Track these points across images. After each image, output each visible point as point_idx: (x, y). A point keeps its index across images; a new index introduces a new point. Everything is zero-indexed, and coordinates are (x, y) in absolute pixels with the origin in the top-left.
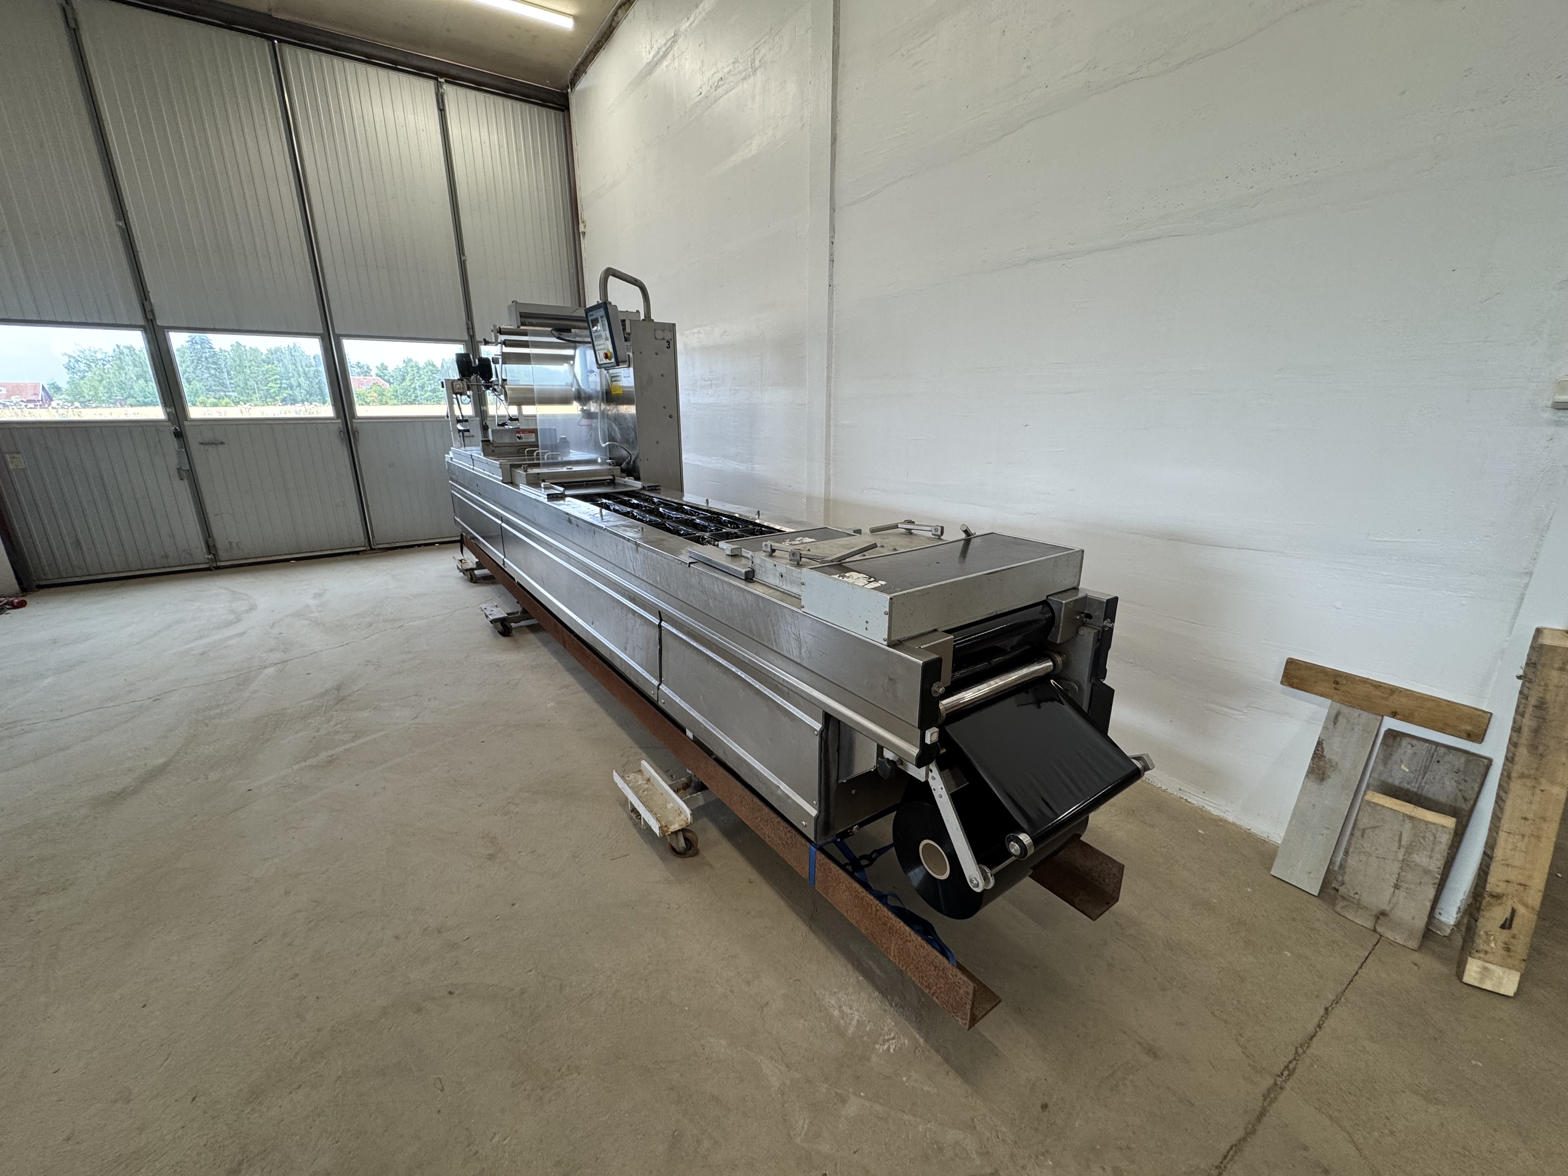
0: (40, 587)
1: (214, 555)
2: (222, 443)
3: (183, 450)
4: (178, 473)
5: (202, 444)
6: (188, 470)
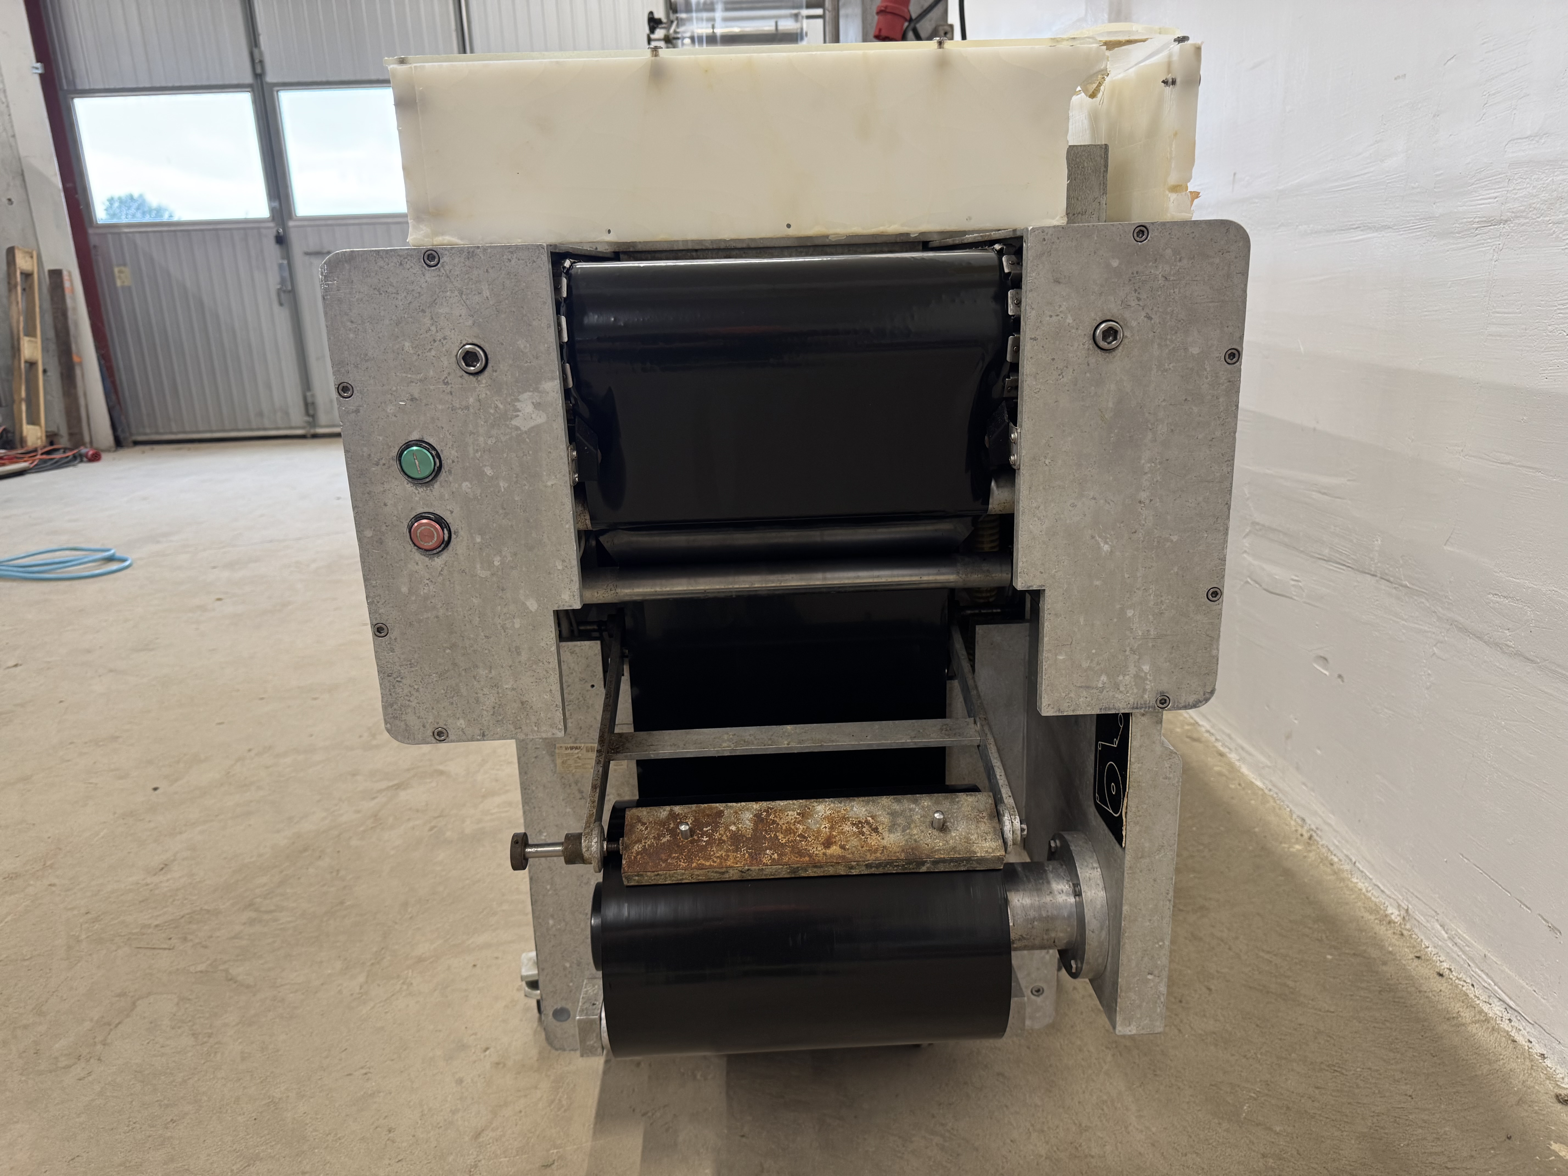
0: (136, 443)
1: (313, 416)
3: (285, 262)
4: (279, 295)
5: (307, 254)
6: (290, 292)
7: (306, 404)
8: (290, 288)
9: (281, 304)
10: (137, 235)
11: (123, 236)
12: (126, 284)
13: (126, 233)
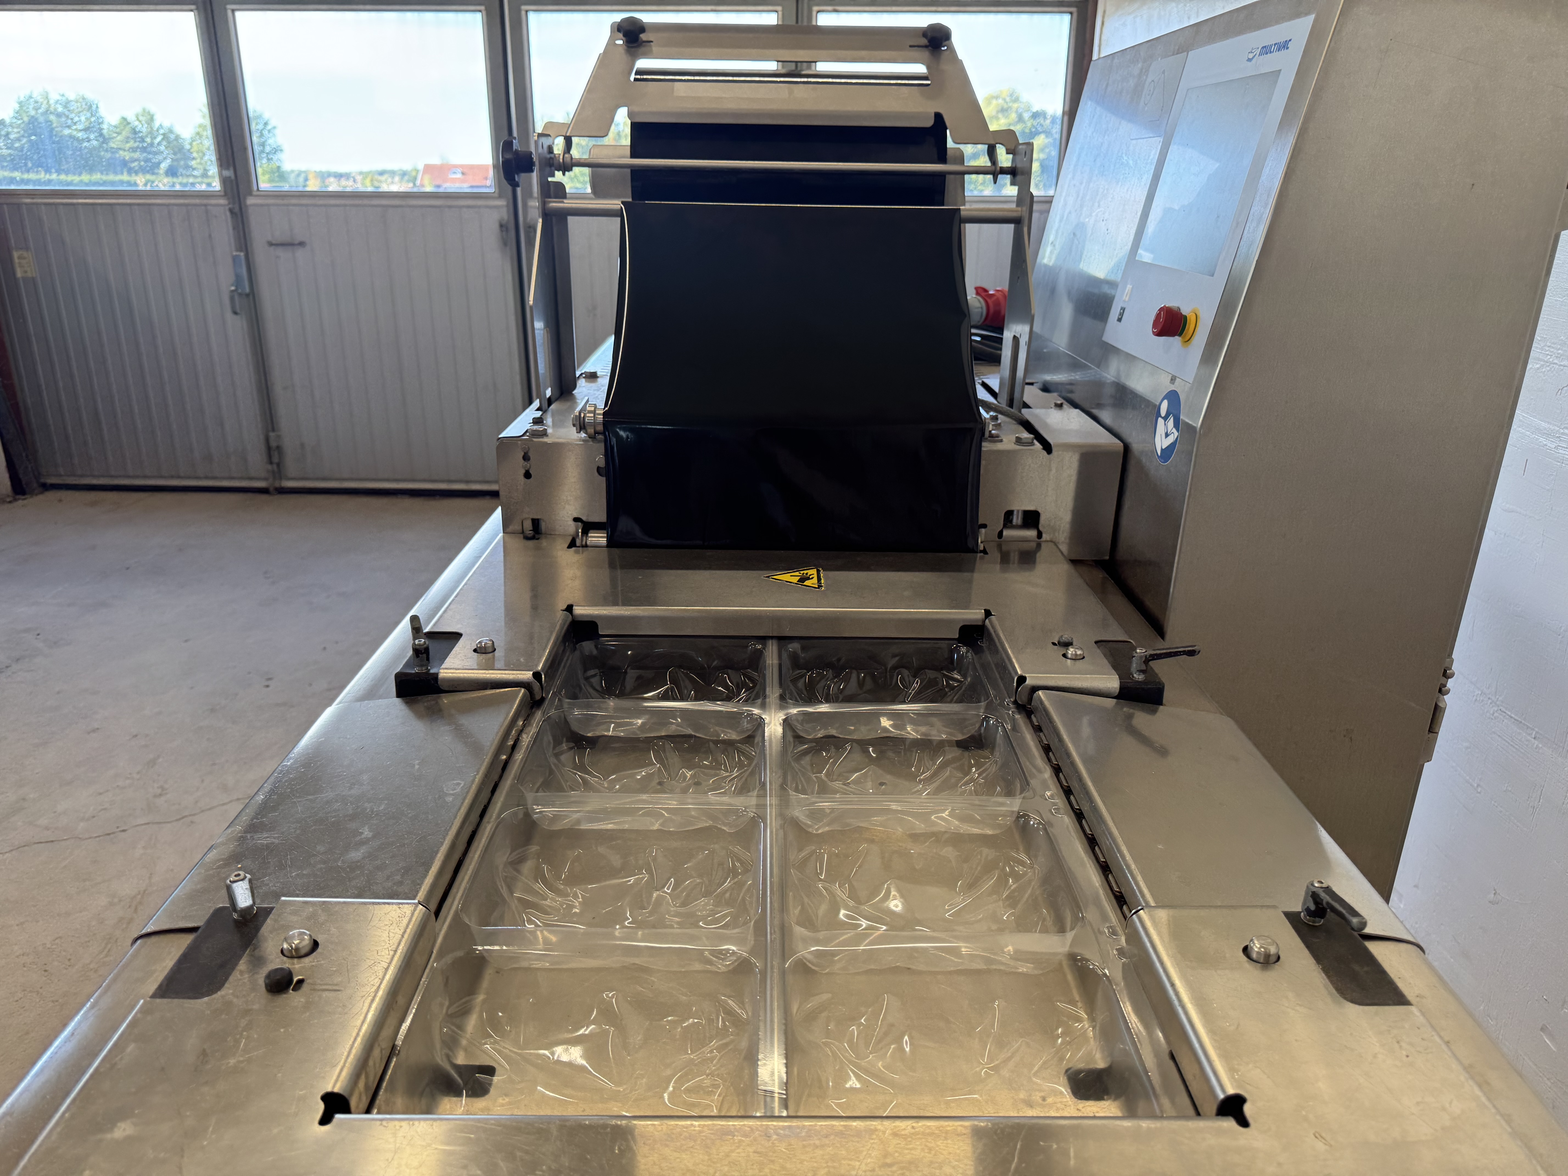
0: (46, 487)
1: (278, 465)
2: (302, 244)
3: (242, 254)
4: (232, 299)
5: (271, 244)
6: (247, 295)
7: (269, 448)
8: (247, 290)
9: (235, 313)
10: (43, 207)
11: (24, 207)
12: (29, 275)
13: (26, 204)
